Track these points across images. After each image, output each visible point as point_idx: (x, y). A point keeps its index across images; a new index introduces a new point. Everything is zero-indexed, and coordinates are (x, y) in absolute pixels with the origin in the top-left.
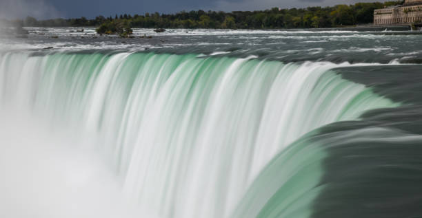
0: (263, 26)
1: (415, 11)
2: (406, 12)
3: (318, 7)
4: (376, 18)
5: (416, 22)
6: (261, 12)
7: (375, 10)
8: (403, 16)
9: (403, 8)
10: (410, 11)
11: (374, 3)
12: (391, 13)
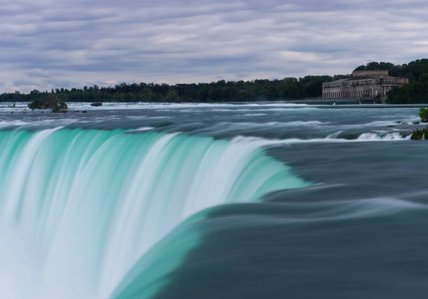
0: (208, 99)
1: (363, 85)
2: (354, 86)
3: (266, 80)
4: (324, 91)
5: (364, 96)
6: (207, 84)
7: (324, 84)
8: (351, 90)
9: (351, 81)
10: (357, 85)
11: (323, 76)
12: (339, 87)
